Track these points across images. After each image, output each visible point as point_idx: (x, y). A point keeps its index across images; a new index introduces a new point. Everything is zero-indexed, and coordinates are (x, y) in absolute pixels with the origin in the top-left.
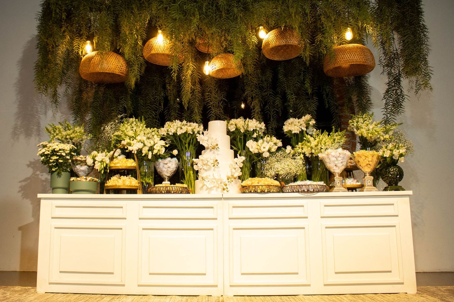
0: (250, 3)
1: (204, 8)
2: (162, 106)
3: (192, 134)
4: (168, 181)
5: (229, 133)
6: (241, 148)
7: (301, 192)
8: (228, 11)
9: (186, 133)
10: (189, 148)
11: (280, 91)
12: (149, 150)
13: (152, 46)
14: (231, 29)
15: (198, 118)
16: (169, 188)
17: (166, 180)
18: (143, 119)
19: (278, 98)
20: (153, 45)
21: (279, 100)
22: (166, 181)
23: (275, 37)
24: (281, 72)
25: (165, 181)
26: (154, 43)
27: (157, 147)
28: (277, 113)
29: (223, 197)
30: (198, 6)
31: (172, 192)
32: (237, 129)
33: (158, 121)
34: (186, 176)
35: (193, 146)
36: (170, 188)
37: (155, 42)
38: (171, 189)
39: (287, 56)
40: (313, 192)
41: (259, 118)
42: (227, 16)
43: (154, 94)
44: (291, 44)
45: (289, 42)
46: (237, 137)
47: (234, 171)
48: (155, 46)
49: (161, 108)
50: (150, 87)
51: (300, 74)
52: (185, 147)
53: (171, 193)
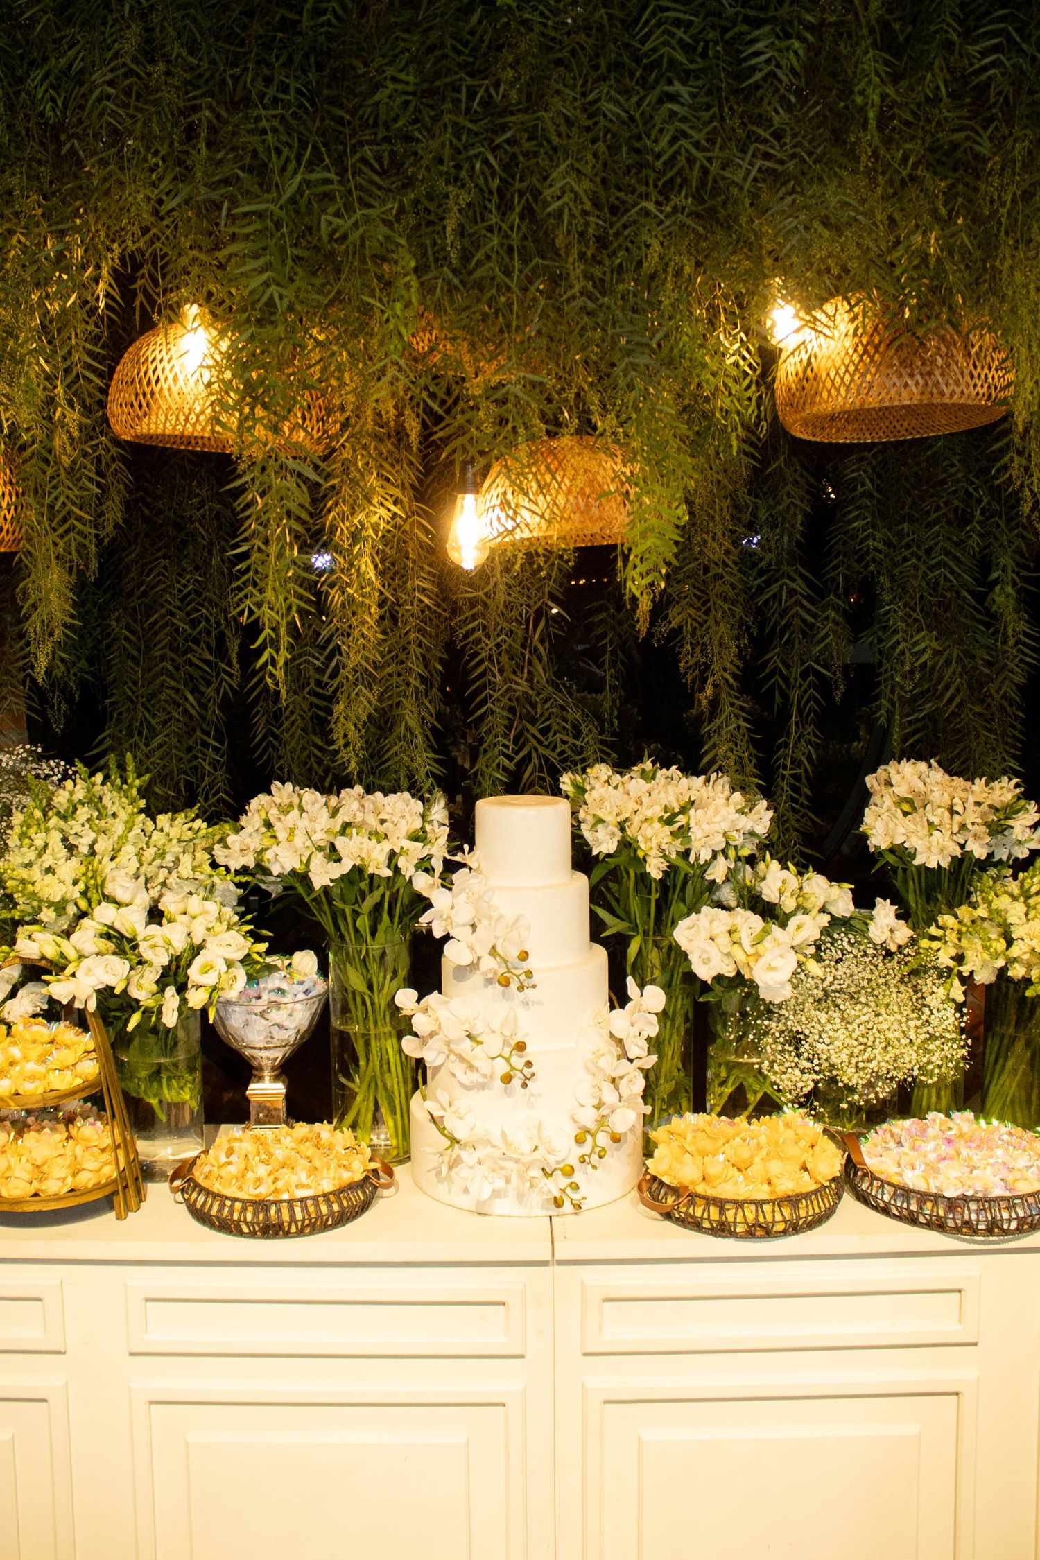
0: (741, 188)
1: (450, 225)
2: (235, 661)
3: (388, 878)
4: (276, 1078)
5: (582, 858)
6: (645, 923)
7: (957, 1230)
8: (602, 242)
9: (358, 870)
10: (373, 932)
11: (845, 577)
12: (162, 984)
13: (152, 393)
14: (623, 366)
15: (423, 761)
16: (273, 1210)
17: (267, 1074)
18: (131, 767)
19: (831, 613)
20: (157, 389)
21: (837, 623)
22: (267, 1079)
23: (861, 356)
24: (863, 494)
25: (260, 1079)
26: (159, 372)
27: (205, 970)
28: (824, 686)
29: (557, 1257)
30: (416, 203)
31: (293, 1229)
32: (627, 845)
33: (215, 739)
34: (362, 1063)
35: (396, 919)
36: (279, 1211)
37: (168, 367)
38: (286, 1217)
39: (905, 424)
40: (1019, 1230)
41: (740, 763)
42: (597, 271)
43: (190, 593)
44: (955, 399)
45: (942, 394)
46: (628, 873)
47: (609, 1096)
48: (166, 392)
49: (230, 675)
50: (165, 557)
51: (965, 520)
52: (356, 931)
53: (287, 1234)
